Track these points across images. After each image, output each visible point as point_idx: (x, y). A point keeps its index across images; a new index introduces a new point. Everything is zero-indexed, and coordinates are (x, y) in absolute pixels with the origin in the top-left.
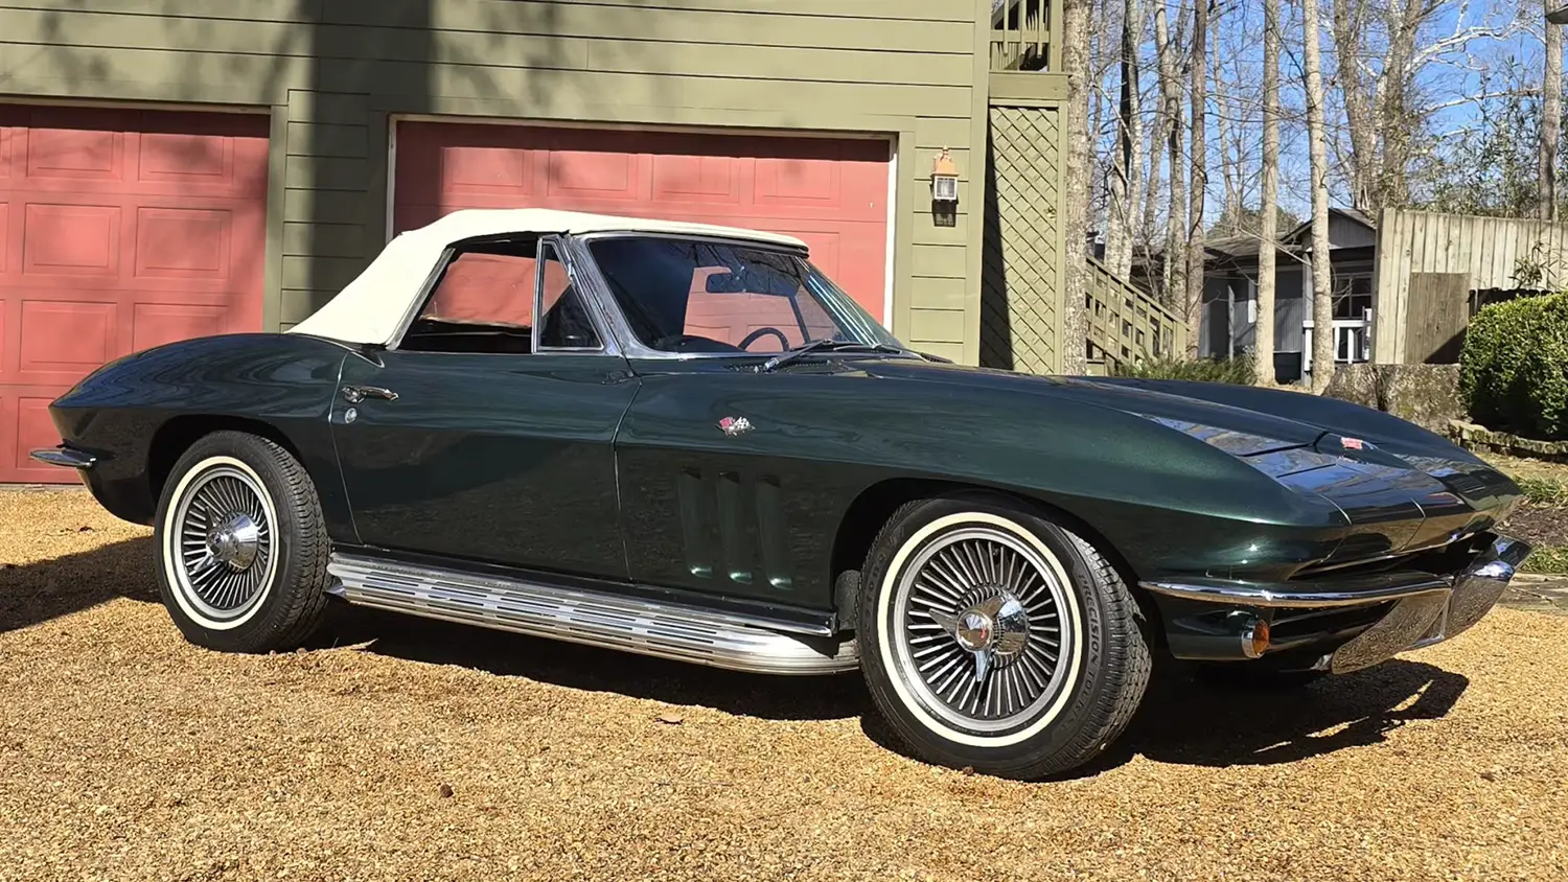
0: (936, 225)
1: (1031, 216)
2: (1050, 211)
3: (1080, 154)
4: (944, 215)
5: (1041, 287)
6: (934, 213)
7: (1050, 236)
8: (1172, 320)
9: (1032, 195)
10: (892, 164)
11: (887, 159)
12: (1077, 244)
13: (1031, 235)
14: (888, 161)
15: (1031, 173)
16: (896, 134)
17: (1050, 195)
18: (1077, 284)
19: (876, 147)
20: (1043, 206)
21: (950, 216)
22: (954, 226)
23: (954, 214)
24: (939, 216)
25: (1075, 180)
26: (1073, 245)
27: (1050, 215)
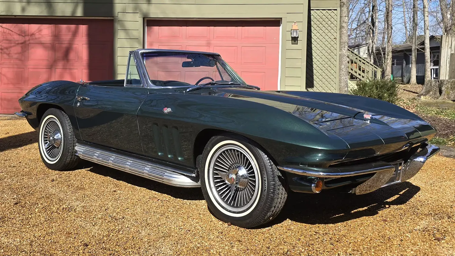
0: (292, 44)
1: (329, 40)
2: (335, 39)
3: (346, 22)
4: (295, 41)
5: (332, 60)
6: (292, 40)
7: (335, 46)
8: (376, 68)
9: (329, 34)
10: (281, 27)
11: (279, 26)
12: (345, 48)
13: (329, 46)
14: (280, 26)
15: (329, 28)
16: (281, 18)
17: (335, 34)
18: (345, 59)
19: (276, 22)
20: (332, 37)
21: (296, 41)
22: (297, 44)
23: (298, 40)
24: (293, 41)
25: (344, 30)
26: (344, 48)
27: (335, 40)
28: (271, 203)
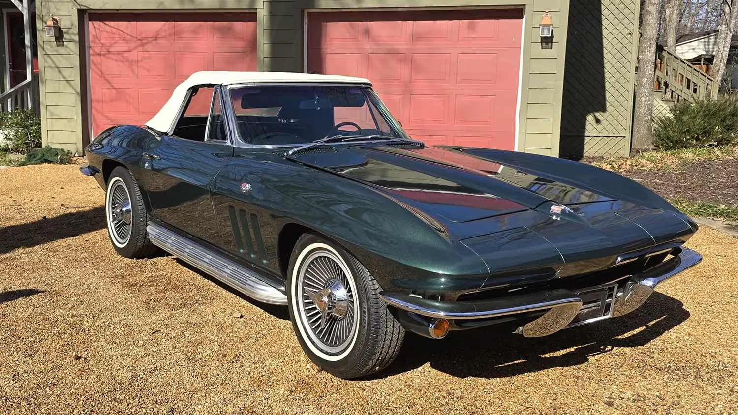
0: (542, 49)
1: (620, 37)
2: (630, 34)
3: (654, 4)
4: (547, 44)
5: (623, 70)
6: (541, 43)
7: (629, 46)
8: (711, 80)
9: (620, 27)
10: (524, 20)
11: (522, 17)
12: (650, 48)
13: (619, 46)
15: (621, 16)
16: (525, 6)
17: (631, 27)
18: (649, 67)
19: (517, 12)
20: (626, 32)
21: (550, 44)
22: (551, 49)
23: (552, 43)
24: (544, 44)
25: (651, 17)
26: (648, 49)
27: (629, 36)
28: (374, 348)
